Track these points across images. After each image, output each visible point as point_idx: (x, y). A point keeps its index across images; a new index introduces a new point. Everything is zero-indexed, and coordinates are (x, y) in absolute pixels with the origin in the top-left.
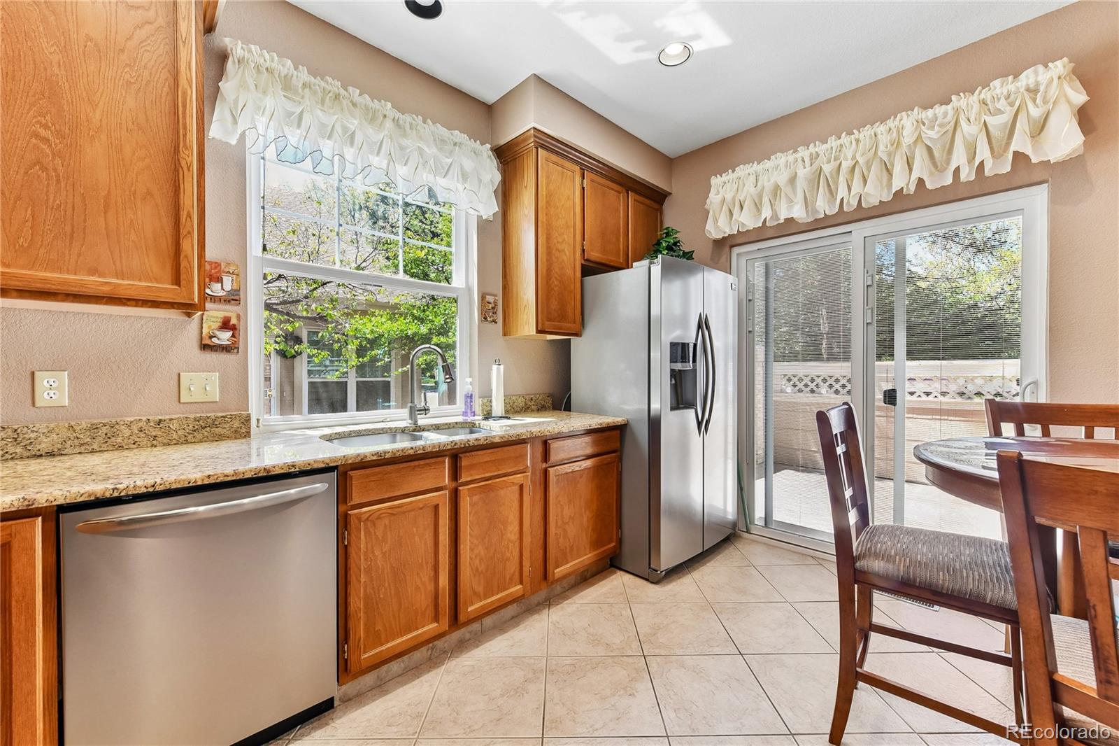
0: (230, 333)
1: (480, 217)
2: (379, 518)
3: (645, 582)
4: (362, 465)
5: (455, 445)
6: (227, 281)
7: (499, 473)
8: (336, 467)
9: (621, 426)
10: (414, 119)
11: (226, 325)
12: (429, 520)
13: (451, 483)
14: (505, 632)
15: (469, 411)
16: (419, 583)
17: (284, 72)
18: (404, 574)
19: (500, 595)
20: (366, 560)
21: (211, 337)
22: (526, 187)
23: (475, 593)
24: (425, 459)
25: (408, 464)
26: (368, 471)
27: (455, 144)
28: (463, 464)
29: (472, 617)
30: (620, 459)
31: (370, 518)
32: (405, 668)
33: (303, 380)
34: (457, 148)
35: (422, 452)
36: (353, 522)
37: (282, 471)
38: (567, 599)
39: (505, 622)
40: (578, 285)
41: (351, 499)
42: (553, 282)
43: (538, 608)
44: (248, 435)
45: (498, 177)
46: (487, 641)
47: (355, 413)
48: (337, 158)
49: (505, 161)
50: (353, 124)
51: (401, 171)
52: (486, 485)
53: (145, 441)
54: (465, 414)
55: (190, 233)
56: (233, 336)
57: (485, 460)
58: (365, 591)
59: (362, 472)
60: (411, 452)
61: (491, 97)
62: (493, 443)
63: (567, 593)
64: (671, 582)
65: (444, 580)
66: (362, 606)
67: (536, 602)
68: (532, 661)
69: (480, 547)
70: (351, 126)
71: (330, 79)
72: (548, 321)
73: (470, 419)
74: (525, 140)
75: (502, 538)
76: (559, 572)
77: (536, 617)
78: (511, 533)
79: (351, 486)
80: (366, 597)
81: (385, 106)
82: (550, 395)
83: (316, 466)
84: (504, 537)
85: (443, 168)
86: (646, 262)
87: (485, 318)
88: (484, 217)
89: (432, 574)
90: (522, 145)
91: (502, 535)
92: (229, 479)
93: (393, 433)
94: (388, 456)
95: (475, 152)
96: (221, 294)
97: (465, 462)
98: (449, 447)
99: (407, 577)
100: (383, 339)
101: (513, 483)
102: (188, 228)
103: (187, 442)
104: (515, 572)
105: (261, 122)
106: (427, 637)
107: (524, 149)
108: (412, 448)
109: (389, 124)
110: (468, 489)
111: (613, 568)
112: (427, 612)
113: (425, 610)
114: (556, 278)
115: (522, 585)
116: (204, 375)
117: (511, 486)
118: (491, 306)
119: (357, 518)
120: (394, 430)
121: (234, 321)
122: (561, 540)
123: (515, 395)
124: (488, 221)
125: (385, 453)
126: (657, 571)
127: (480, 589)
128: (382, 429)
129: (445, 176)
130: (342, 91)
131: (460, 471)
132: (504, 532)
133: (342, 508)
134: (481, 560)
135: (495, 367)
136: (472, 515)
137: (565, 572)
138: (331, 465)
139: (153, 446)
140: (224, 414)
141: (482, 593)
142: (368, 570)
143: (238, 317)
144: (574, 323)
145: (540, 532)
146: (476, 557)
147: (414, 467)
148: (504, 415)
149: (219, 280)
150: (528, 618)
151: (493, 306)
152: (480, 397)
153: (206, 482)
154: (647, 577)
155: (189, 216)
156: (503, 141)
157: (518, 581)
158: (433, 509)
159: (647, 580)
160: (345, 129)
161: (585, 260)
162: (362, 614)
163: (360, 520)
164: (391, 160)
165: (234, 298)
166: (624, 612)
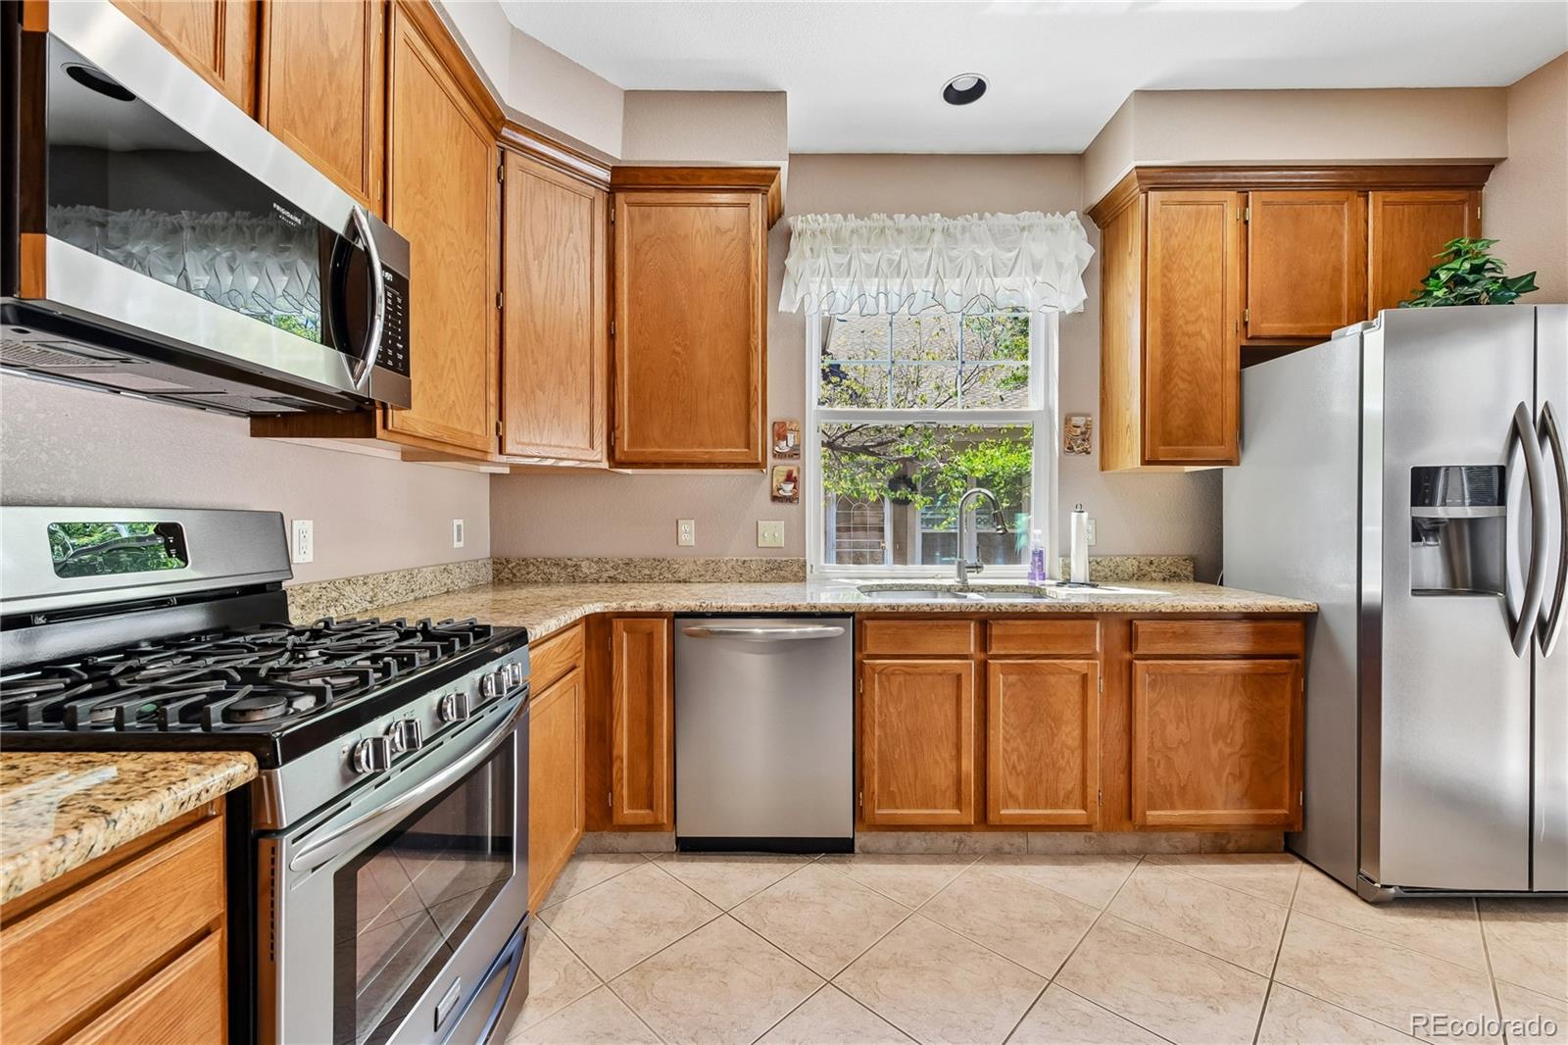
0: (792, 485)
1: (1062, 313)
2: (893, 674)
3: (1348, 895)
4: (875, 615)
5: (981, 608)
6: (790, 437)
7: (1047, 652)
8: (853, 614)
9: (1305, 614)
10: (967, 220)
11: (790, 478)
12: (950, 691)
13: (978, 653)
14: (1059, 864)
15: (1037, 572)
16: (938, 757)
17: (834, 226)
18: (920, 742)
19: (1049, 812)
20: (881, 714)
21: (778, 490)
22: (1130, 254)
23: (1011, 795)
24: (946, 619)
25: (925, 622)
26: (882, 623)
27: (1023, 229)
28: (993, 633)
29: (1006, 823)
30: (1303, 671)
31: (885, 671)
32: (927, 849)
33: (917, 531)
34: (1026, 233)
35: (939, 610)
36: (868, 670)
37: (806, 610)
38: (1175, 864)
39: (1066, 854)
40: (1231, 384)
41: (866, 649)
42: (1176, 384)
43: (1122, 857)
44: (804, 580)
45: (1089, 252)
46: (1030, 864)
47: (920, 566)
48: (882, 296)
49: (1104, 223)
50: (896, 254)
51: (953, 285)
52: (1028, 664)
53: (735, 577)
54: (1032, 576)
55: (756, 404)
56: (794, 488)
57: (1026, 633)
58: (880, 744)
59: (876, 622)
60: (927, 609)
61: (1079, 143)
62: (1036, 612)
63: (1179, 857)
64: (1414, 915)
65: (969, 764)
66: (876, 760)
67: (1120, 849)
68: (1080, 907)
69: (1019, 740)
70: (895, 257)
71: (875, 215)
72: (1164, 445)
73: (1038, 583)
74: (1125, 189)
75: (1053, 740)
76: (1154, 816)
77: (1113, 865)
78: (1067, 735)
79: (866, 636)
80: (881, 752)
81: (934, 218)
82: (1192, 559)
83: (833, 610)
84: (1056, 739)
85: (1005, 265)
86: (1358, 327)
87: (1071, 448)
88: (1068, 312)
89: (954, 753)
90: (1125, 196)
91: (1053, 735)
92: (767, 610)
93: (935, 590)
94: (901, 610)
95: (1052, 230)
96: (786, 450)
97: (996, 630)
98: (973, 609)
99: (925, 748)
100: (997, 479)
101: (1070, 669)
102: (755, 399)
103: (761, 581)
104: (1073, 788)
105: (814, 287)
106: (945, 821)
107: (1128, 199)
108: (928, 605)
109: (938, 237)
110: (1001, 664)
111: (1289, 855)
112: (948, 795)
113: (946, 790)
114: (1182, 378)
115: (1086, 810)
116: (773, 523)
117: (1066, 673)
118: (1079, 431)
119: (871, 668)
120: (939, 588)
121: (795, 474)
122: (1161, 772)
123: (1118, 556)
124: (1076, 315)
125: (898, 606)
126: (1374, 883)
127: (1020, 793)
128: (926, 586)
129: (1010, 274)
130: (889, 223)
131: (991, 639)
132: (1055, 731)
133: (858, 656)
134: (1020, 758)
135: (1074, 515)
136: (1007, 697)
137: (1166, 820)
138: (847, 610)
139: (740, 582)
140: (786, 559)
141: (1021, 798)
142: (883, 726)
143: (798, 470)
144: (1222, 442)
145: (1118, 748)
146: (1013, 751)
147: (931, 628)
148: (1088, 582)
149: (785, 438)
150: (1100, 862)
151: (1084, 429)
152: (1060, 556)
153: (753, 610)
154: (1355, 889)
155: (756, 389)
156: (1096, 198)
157: (1079, 802)
158: (955, 678)
159: (1355, 892)
160: (890, 262)
161: (1247, 339)
162: (876, 767)
163: (873, 670)
164: (939, 279)
165: (795, 453)
166: (1271, 917)
